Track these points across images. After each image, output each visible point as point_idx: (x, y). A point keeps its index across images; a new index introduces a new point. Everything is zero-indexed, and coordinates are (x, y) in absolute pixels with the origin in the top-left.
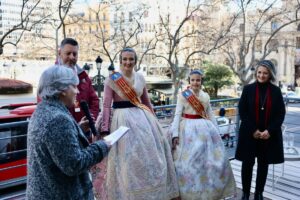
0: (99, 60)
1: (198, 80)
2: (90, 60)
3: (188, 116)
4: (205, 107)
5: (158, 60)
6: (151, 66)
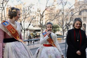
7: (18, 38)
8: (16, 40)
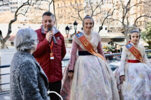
0: (75, 24)
1: (137, 37)
2: (71, 23)
3: (129, 61)
4: (142, 55)
5: (115, 22)
6: (111, 26)
7: (93, 52)
8: (90, 54)
